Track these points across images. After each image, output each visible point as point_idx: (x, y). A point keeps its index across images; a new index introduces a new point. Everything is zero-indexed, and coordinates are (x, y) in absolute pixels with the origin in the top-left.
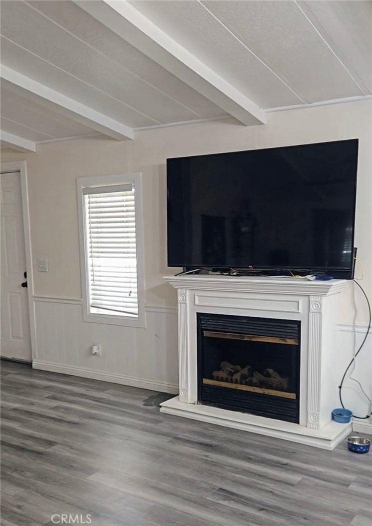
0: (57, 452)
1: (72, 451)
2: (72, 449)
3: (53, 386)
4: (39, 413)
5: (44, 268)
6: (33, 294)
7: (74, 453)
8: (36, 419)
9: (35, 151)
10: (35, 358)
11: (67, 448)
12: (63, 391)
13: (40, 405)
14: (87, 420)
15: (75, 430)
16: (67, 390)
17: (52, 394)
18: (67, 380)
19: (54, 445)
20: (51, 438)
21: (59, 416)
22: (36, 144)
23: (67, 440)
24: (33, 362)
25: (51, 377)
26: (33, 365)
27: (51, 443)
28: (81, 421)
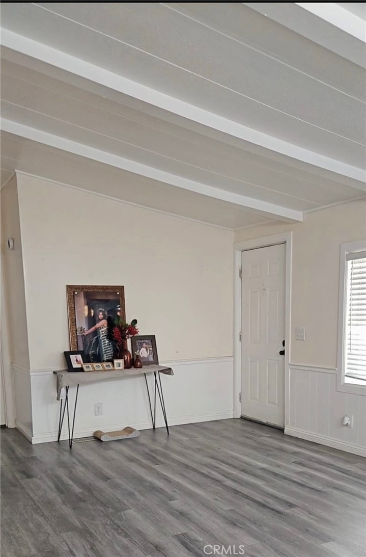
0: (295, 514)
1: (311, 516)
2: (310, 513)
3: (301, 452)
4: (285, 476)
5: (302, 336)
6: (290, 361)
7: (311, 518)
8: (280, 480)
9: (302, 221)
10: (287, 424)
11: (307, 513)
12: (310, 459)
13: (286, 469)
14: (330, 490)
15: (316, 497)
16: (313, 457)
17: (298, 459)
18: (315, 448)
19: (293, 508)
20: (291, 500)
21: (303, 481)
22: (304, 214)
23: (306, 505)
24: (285, 428)
25: (301, 444)
26: (285, 431)
27: (291, 505)
28: (324, 489)
